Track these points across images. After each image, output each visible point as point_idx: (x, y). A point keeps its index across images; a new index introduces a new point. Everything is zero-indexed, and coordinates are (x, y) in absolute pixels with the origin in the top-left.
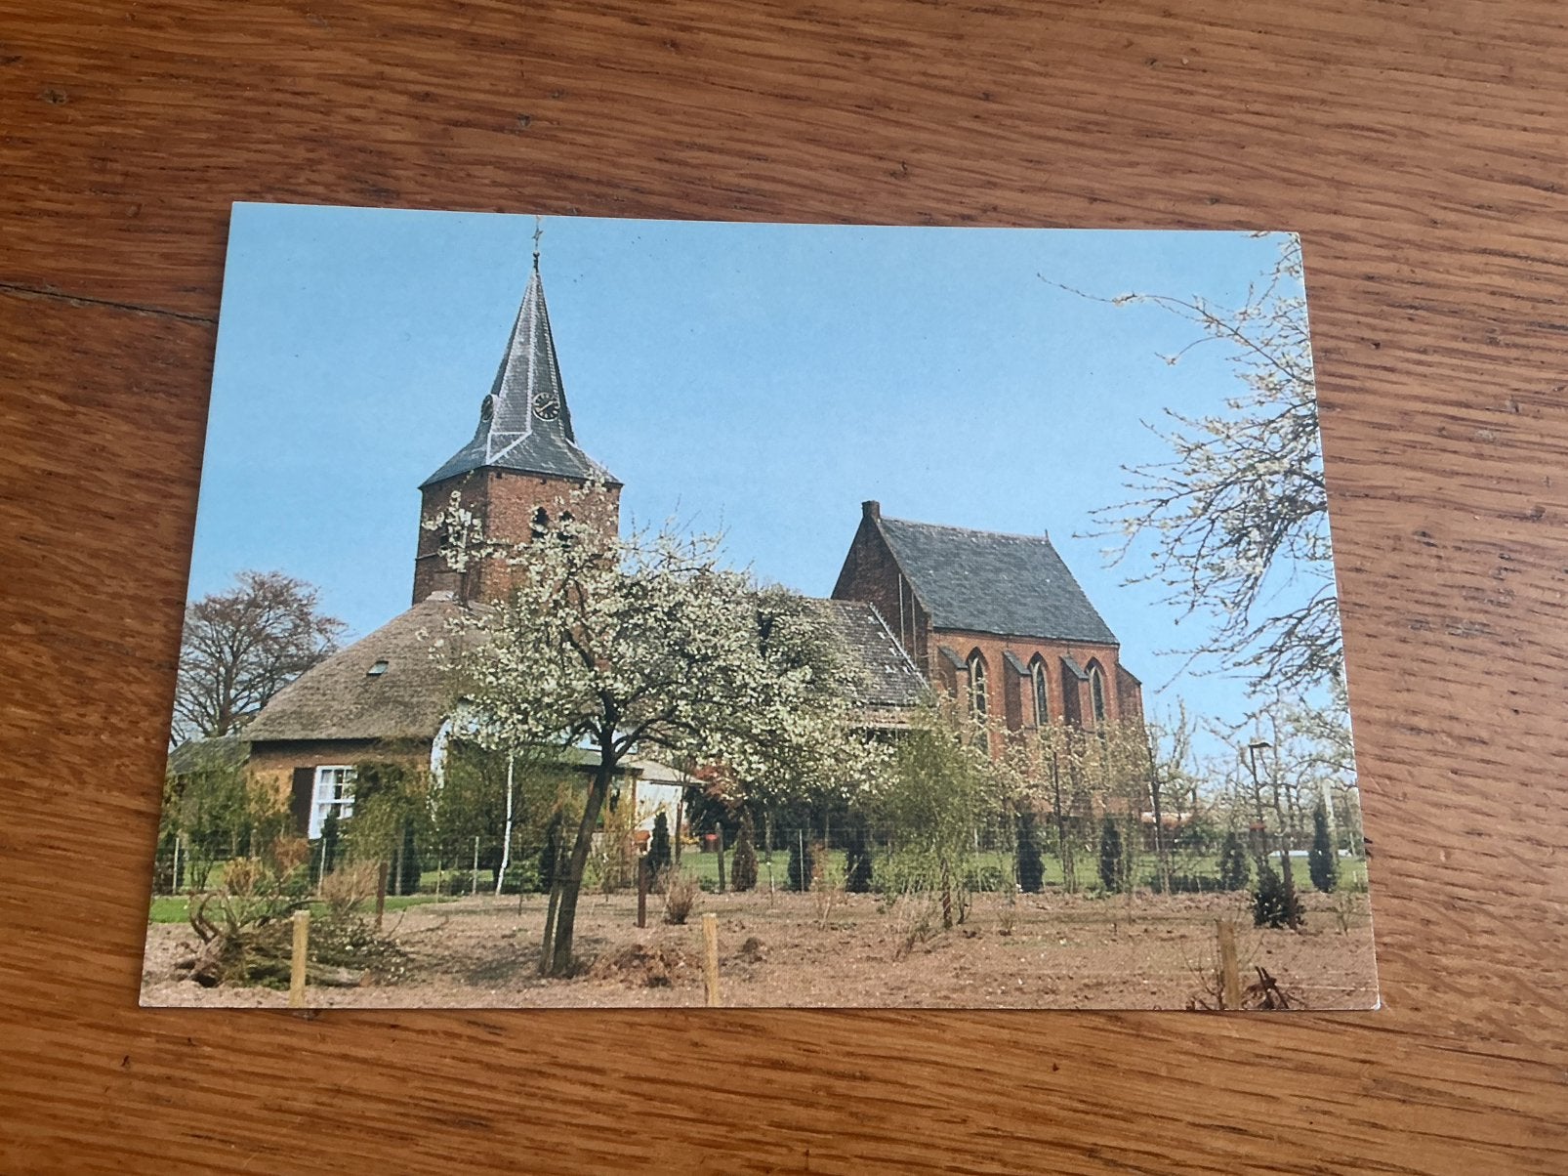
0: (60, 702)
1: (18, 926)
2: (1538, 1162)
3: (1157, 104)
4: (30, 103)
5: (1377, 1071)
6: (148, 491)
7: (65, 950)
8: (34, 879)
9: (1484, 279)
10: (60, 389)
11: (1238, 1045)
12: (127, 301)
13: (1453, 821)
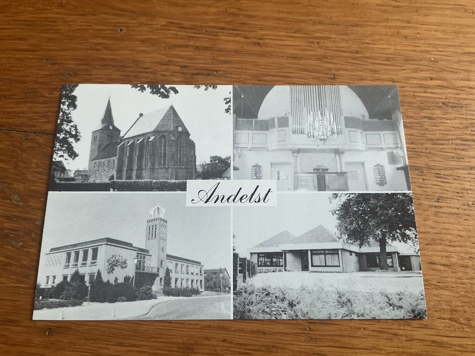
3: (409, 51)
4: (62, 77)
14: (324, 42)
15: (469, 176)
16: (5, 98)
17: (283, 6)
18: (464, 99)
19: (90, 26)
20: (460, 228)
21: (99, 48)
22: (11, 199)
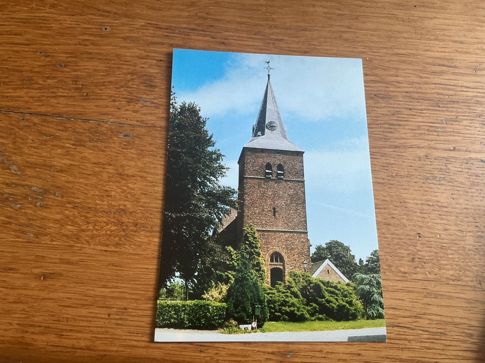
0: (81, 224)
1: (76, 283)
2: (470, 310)
3: (349, 51)
4: (53, 67)
5: (428, 291)
6: (99, 167)
7: (89, 288)
8: (79, 270)
9: (435, 91)
10: (72, 142)
11: (392, 287)
12: (87, 118)
13: (440, 227)
14: (279, 43)
15: (394, 153)
16: (4, 84)
17: (245, 12)
18: (393, 92)
19: (79, 25)
20: (385, 194)
21: (86, 43)
22: (10, 169)
